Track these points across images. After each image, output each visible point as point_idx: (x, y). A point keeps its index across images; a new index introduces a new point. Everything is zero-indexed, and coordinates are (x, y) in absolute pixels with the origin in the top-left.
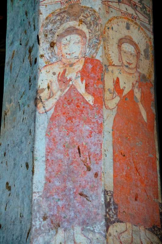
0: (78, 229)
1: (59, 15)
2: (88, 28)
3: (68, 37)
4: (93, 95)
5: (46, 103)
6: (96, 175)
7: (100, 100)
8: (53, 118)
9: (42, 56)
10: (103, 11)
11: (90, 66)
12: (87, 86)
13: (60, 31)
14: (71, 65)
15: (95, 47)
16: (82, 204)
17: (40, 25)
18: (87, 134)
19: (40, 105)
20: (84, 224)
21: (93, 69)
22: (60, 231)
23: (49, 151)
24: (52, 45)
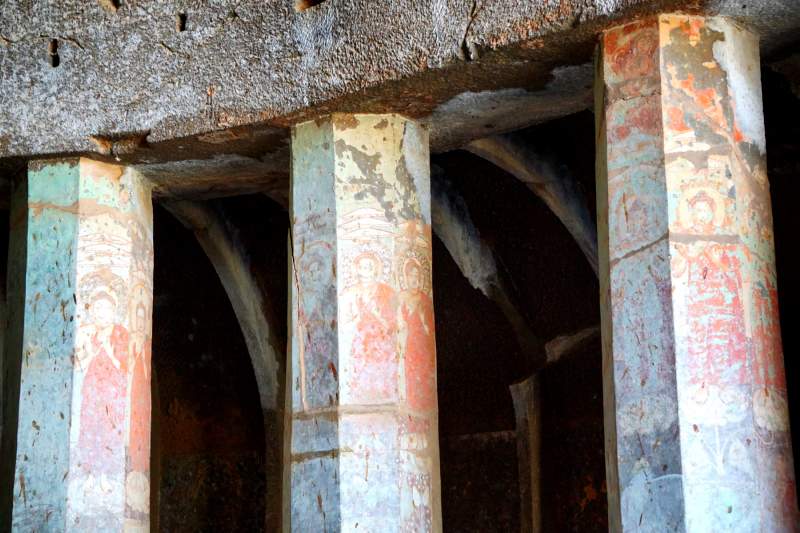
0: (104, 476)
1: (92, 277)
2: (118, 295)
3: (99, 301)
4: (121, 361)
5: (82, 363)
6: (120, 433)
7: (124, 366)
8: (87, 377)
9: (79, 316)
10: (129, 282)
11: (118, 333)
12: (115, 351)
13: (93, 294)
14: (103, 329)
15: (123, 315)
16: (108, 456)
17: (77, 284)
18: (113, 395)
19: (77, 363)
20: (109, 472)
21: (121, 336)
22: (91, 476)
23: (84, 407)
24: (87, 307)
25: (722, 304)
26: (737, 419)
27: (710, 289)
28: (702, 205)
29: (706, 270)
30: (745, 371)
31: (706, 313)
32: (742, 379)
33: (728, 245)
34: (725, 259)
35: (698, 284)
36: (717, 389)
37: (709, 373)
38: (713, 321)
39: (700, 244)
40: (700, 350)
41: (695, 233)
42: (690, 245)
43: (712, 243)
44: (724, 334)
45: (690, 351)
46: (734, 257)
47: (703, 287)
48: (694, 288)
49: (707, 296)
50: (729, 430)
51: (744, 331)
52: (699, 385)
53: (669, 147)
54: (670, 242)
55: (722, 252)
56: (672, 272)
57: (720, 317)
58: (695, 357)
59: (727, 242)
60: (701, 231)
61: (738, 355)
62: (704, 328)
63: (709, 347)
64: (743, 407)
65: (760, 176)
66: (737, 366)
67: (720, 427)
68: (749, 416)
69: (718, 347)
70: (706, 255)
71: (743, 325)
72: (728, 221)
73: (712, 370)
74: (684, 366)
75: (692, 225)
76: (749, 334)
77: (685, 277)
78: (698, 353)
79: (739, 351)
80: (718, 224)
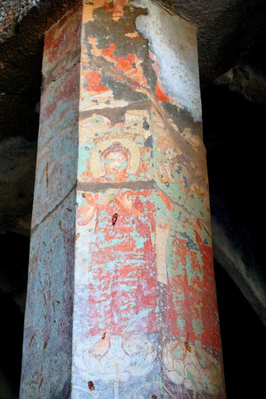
25: (132, 249)
26: (140, 372)
27: (119, 235)
28: (115, 155)
29: (115, 217)
30: (155, 318)
31: (112, 259)
32: (150, 328)
33: (142, 190)
34: (137, 204)
35: (106, 230)
36: (121, 340)
37: (112, 322)
38: (120, 267)
39: (111, 191)
40: (103, 298)
41: (105, 181)
42: (100, 194)
43: (125, 190)
44: (132, 279)
45: (91, 300)
46: (148, 202)
47: (111, 233)
48: (102, 235)
49: (115, 242)
50: (132, 385)
51: (156, 274)
52: (99, 337)
53: (84, 105)
54: (78, 192)
55: (134, 198)
56: (78, 220)
57: (128, 262)
58: (97, 305)
59: (140, 188)
60: (113, 179)
61: (147, 301)
62: (109, 274)
63: (114, 294)
64: (150, 358)
65: (195, 141)
66: (145, 312)
67: (120, 382)
68: (155, 368)
69: (124, 294)
70: (118, 203)
71: (155, 269)
72: (143, 168)
73: (116, 319)
74: (82, 316)
75: (103, 174)
76: (162, 279)
77: (92, 224)
78: (100, 302)
79: (149, 297)
80: (132, 171)
